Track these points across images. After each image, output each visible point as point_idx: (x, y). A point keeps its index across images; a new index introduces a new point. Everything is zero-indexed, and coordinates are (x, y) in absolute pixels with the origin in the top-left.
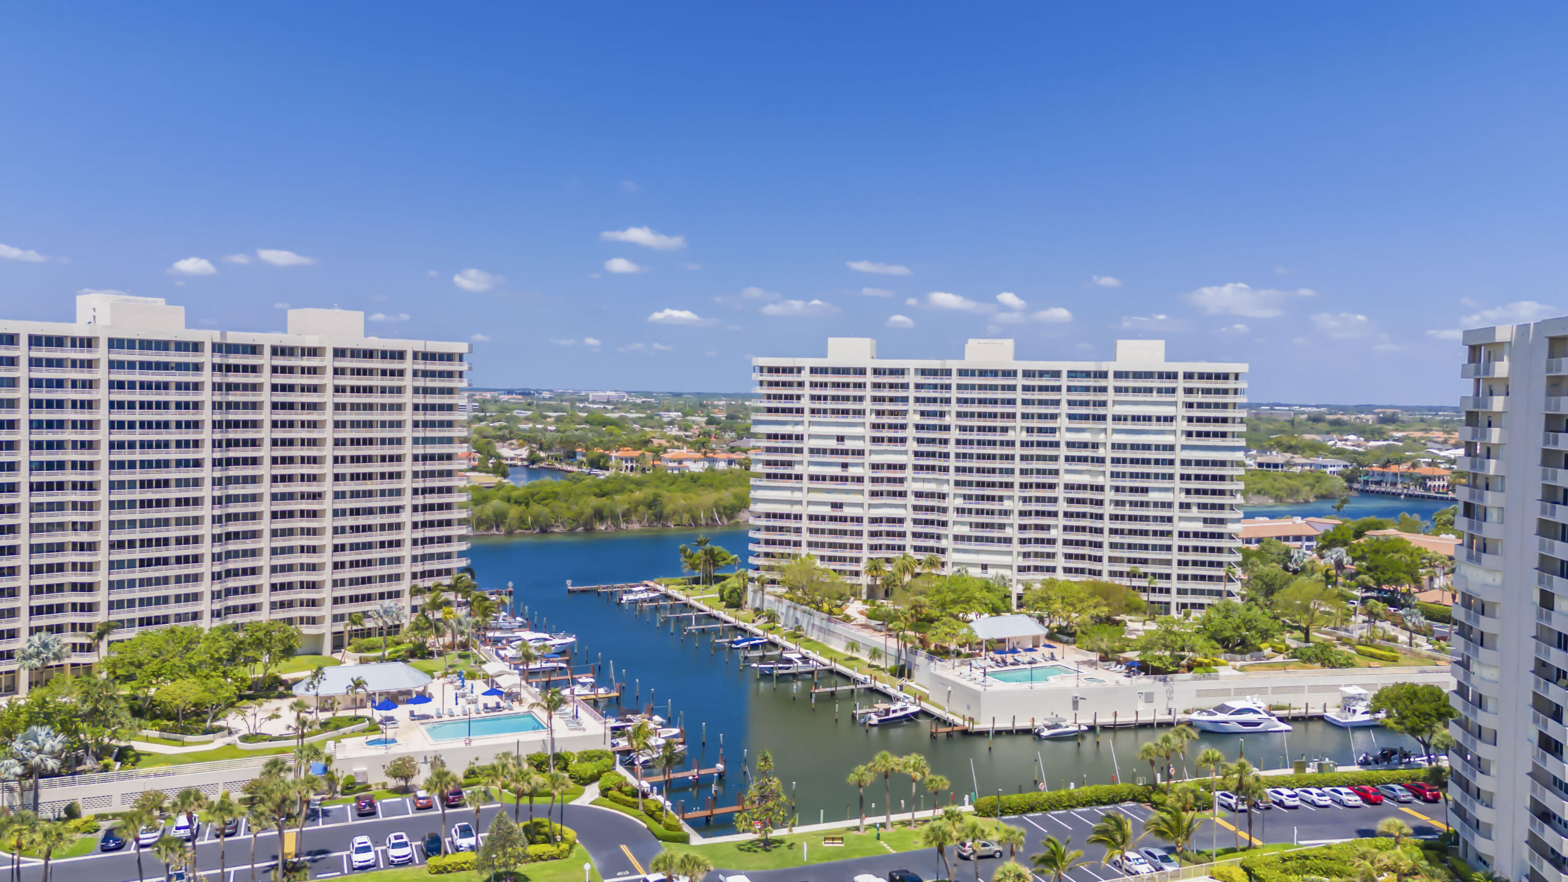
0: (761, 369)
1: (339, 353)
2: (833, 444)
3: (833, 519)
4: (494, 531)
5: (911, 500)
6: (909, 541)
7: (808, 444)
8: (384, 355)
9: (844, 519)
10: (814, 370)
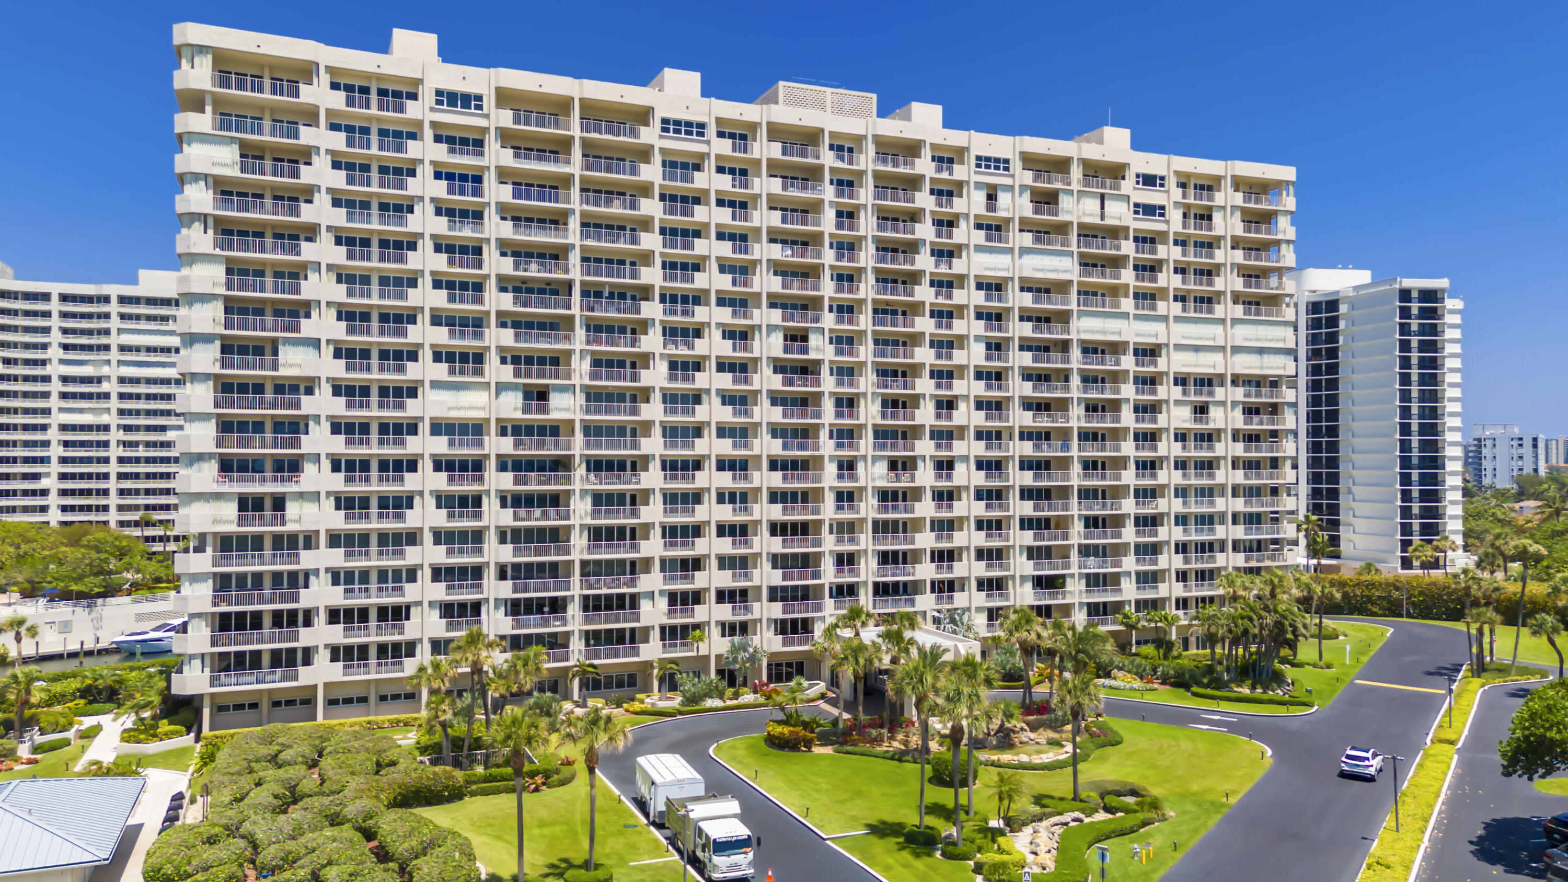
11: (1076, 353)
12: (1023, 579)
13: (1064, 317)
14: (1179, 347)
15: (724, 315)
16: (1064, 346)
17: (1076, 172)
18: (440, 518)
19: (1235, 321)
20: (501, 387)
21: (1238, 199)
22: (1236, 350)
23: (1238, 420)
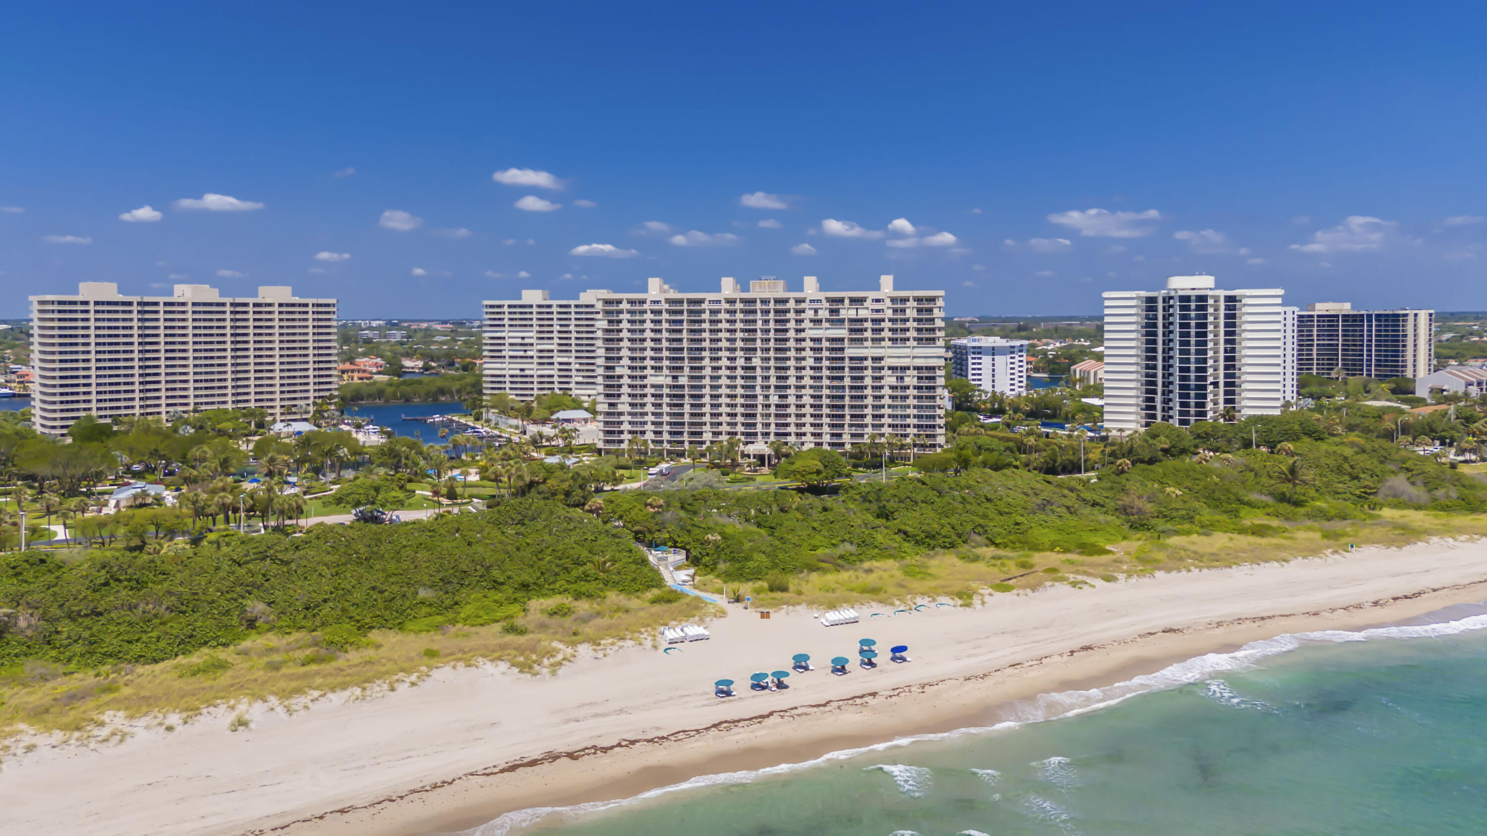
0: (486, 306)
1: (280, 305)
2: (519, 341)
3: (522, 376)
5: (557, 366)
6: (556, 386)
7: (507, 341)
8: (300, 305)
9: (526, 376)
10: (510, 306)
11: (847, 360)
12: (827, 433)
13: (842, 349)
14: (889, 357)
15: (728, 354)
16: (843, 359)
17: (847, 301)
19: (914, 347)
20: (666, 376)
21: (915, 304)
22: (914, 357)
23: (915, 382)
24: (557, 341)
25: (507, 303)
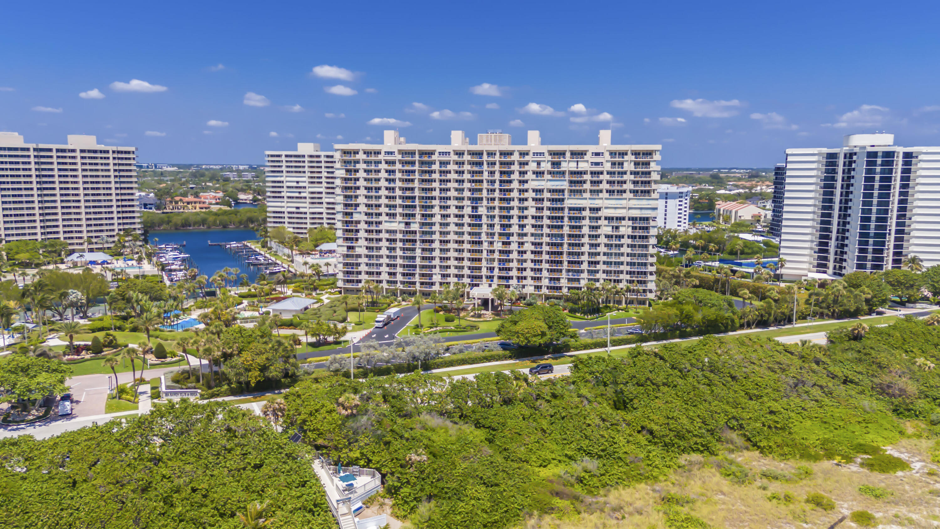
0: (268, 156)
1: (82, 151)
2: (295, 184)
3: (297, 213)
4: (202, 227)
5: (325, 205)
6: (325, 221)
7: (285, 185)
9: (301, 213)
10: (286, 156)
11: (566, 211)
12: (546, 278)
13: (563, 200)
14: (606, 208)
15: (456, 203)
16: (562, 209)
17: (568, 155)
18: (387, 253)
19: (630, 199)
20: (400, 222)
21: (633, 158)
22: (630, 208)
23: (630, 231)
24: (325, 185)
25: (284, 153)
